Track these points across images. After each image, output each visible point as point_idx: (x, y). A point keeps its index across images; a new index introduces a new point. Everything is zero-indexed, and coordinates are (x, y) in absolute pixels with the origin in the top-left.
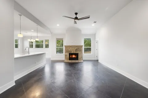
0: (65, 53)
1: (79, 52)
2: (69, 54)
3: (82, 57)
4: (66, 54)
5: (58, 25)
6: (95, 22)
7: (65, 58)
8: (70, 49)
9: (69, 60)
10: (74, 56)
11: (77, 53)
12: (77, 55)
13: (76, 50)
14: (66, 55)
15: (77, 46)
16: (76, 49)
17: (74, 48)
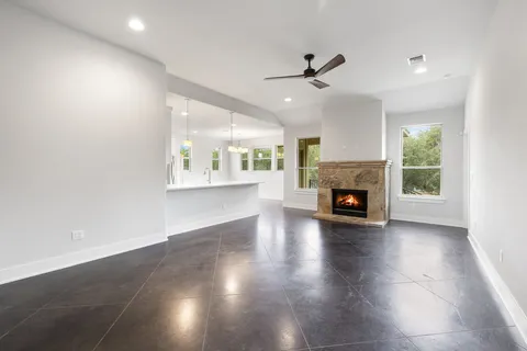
0: (319, 187)
1: (370, 188)
2: (333, 190)
3: (383, 208)
4: (323, 190)
5: (288, 100)
7: (319, 204)
9: (334, 213)
10: (351, 200)
11: (360, 189)
12: (362, 196)
13: (358, 178)
14: (320, 196)
16: (358, 176)
17: (351, 170)
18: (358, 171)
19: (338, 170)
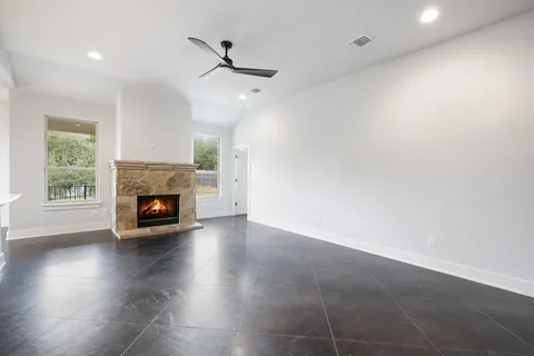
1: (182, 192)
2: (139, 198)
3: (193, 210)
4: (125, 199)
6: (257, 91)
7: (119, 220)
8: (139, 179)
9: (139, 226)
11: (173, 192)
13: (171, 182)
14: (120, 208)
15: (174, 167)
16: (170, 179)
17: (162, 172)
18: (172, 174)
19: (147, 172)
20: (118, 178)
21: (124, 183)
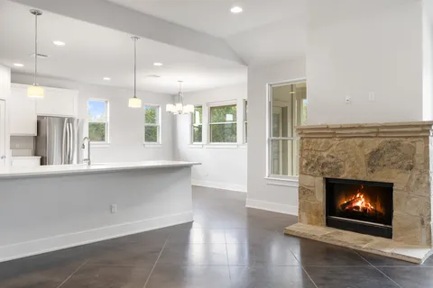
0: (301, 173)
1: (395, 177)
4: (309, 180)
5: (236, 10)
7: (302, 208)
8: (328, 151)
9: (330, 223)
10: (361, 202)
11: (379, 177)
12: (382, 193)
13: (375, 158)
14: (304, 191)
15: (377, 131)
16: (374, 154)
17: (358, 141)
18: (373, 144)
19: (337, 141)
20: (302, 150)
21: (306, 158)
